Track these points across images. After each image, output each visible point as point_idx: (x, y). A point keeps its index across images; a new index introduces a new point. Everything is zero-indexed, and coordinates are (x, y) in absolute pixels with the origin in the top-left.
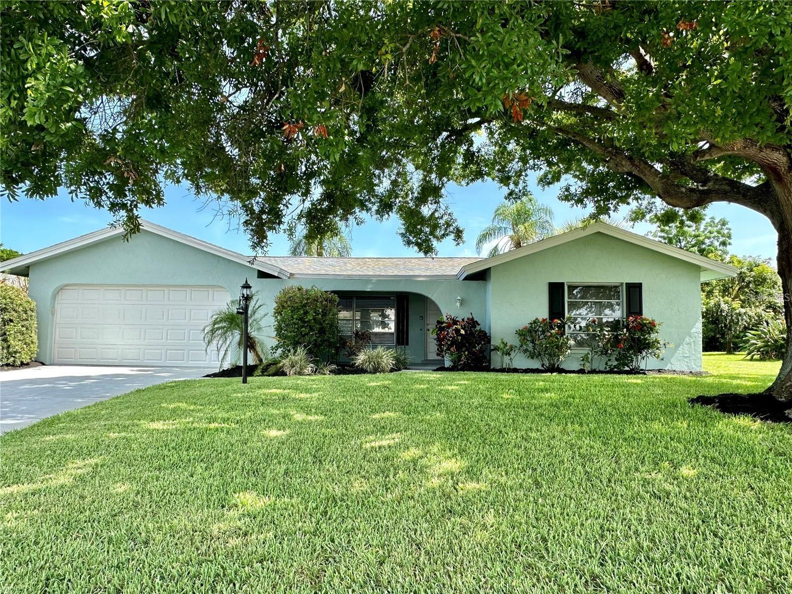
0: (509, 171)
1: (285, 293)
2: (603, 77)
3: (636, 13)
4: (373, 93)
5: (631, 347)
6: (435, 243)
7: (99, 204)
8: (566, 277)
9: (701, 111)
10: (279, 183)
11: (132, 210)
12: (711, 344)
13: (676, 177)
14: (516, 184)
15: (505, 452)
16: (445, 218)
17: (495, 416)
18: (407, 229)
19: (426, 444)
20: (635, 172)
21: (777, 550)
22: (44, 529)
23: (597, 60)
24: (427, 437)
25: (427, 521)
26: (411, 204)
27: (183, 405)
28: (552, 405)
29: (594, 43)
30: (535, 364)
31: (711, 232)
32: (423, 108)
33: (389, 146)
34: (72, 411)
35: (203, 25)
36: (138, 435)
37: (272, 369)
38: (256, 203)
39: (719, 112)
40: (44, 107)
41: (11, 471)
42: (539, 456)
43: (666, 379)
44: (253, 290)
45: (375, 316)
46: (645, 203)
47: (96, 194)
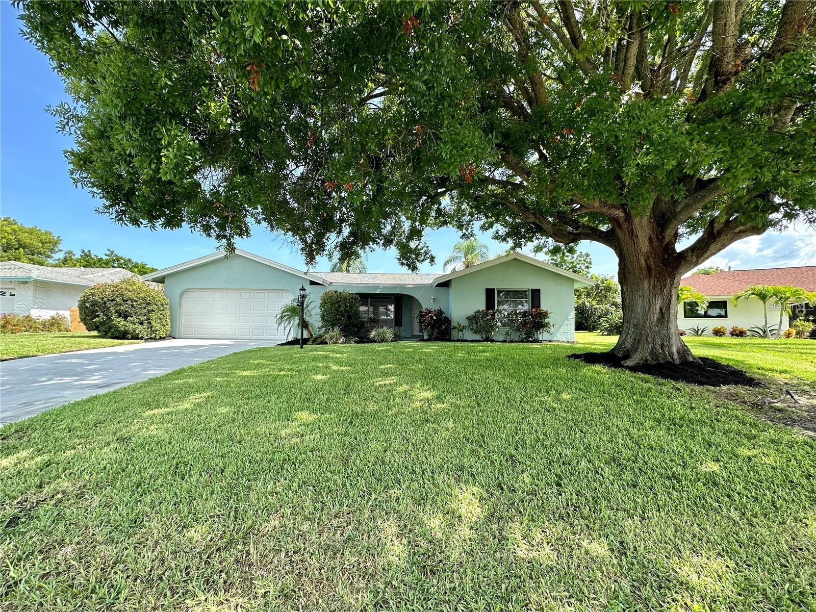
0: (462, 222)
1: (327, 294)
2: (519, 163)
3: (538, 124)
4: (381, 171)
5: (533, 327)
6: (418, 264)
7: (209, 235)
8: (496, 286)
9: (576, 182)
10: (323, 225)
11: (230, 239)
12: (579, 327)
13: (561, 226)
14: (467, 230)
15: (459, 387)
16: (424, 249)
17: (453, 366)
18: (401, 256)
19: (412, 382)
20: (537, 222)
21: (616, 439)
22: (175, 435)
23: (515, 152)
24: (412, 378)
25: (413, 426)
26: (404, 240)
27: (263, 361)
28: (487, 360)
29: (513, 142)
30: (478, 337)
31: (580, 261)
32: (411, 182)
33: (390, 205)
34: (193, 365)
35: (275, 121)
36: (235, 379)
37: (319, 340)
38: (309, 237)
39: (586, 183)
40: (173, 169)
41: (153, 401)
42: (479, 389)
43: (554, 345)
44: (307, 292)
45: (382, 309)
46: (542, 241)
47: (207, 229)
